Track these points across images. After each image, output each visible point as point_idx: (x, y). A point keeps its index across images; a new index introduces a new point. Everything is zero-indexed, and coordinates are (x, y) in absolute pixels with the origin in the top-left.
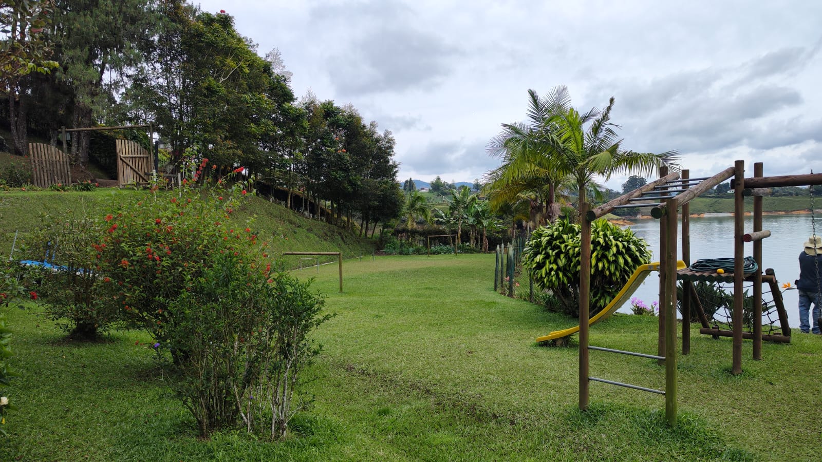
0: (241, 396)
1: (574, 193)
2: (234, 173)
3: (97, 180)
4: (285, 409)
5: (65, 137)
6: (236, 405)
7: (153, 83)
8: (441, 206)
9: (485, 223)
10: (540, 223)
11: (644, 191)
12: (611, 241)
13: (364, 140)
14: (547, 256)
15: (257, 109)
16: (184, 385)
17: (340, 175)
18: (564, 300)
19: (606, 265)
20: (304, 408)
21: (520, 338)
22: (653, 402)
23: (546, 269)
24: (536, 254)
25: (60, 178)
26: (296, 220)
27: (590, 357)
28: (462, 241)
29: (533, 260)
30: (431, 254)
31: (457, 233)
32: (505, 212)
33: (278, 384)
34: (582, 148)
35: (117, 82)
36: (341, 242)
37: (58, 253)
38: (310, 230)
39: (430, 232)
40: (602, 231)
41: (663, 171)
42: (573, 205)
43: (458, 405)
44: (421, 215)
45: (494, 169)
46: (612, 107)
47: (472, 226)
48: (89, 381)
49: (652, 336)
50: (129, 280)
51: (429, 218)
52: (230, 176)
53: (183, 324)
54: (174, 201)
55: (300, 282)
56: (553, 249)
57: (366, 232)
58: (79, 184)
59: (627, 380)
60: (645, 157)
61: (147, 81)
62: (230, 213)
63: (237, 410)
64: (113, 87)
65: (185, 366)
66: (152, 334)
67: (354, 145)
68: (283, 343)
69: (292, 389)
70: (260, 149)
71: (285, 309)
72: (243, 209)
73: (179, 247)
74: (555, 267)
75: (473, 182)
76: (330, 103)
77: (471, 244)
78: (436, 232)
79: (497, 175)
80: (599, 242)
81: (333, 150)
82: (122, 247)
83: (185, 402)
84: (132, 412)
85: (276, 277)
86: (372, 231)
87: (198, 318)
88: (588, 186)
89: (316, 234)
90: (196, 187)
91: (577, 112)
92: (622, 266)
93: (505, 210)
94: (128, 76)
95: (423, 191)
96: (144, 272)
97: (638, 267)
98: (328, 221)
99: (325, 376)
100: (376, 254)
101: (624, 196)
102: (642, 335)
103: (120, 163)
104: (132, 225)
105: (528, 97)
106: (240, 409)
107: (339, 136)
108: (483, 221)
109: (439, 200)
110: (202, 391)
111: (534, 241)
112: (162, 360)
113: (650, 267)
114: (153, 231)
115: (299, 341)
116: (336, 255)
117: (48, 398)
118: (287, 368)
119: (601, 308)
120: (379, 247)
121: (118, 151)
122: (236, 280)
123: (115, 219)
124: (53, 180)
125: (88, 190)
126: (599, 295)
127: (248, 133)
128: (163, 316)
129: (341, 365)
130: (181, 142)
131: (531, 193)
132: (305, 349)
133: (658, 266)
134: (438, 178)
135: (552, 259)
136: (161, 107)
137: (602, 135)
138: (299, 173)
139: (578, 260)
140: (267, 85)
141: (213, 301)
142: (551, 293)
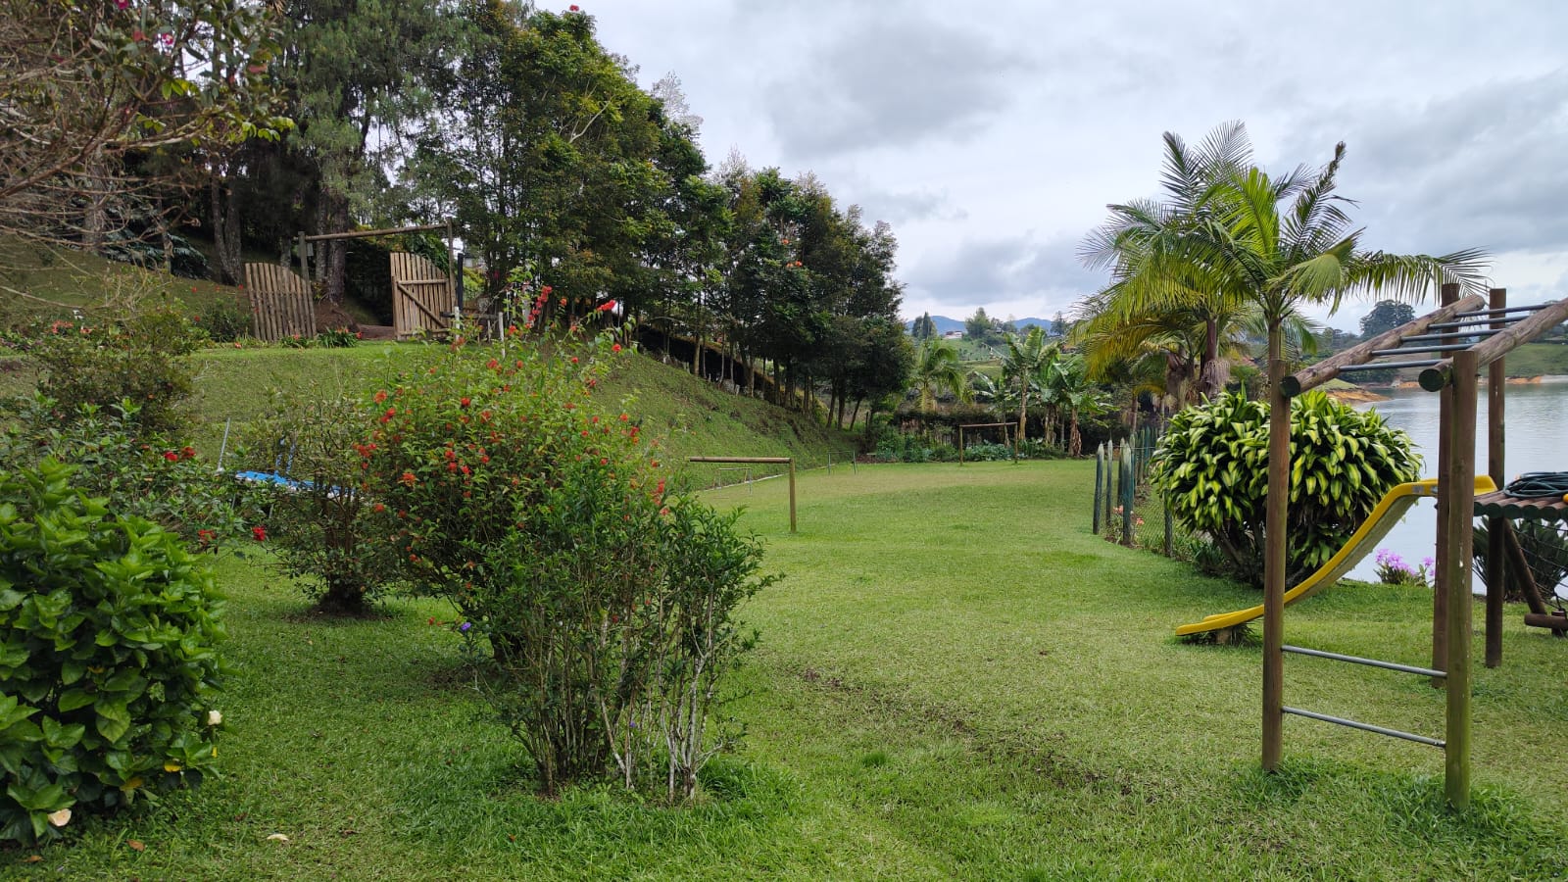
0: (615, 720)
1: (1258, 338)
2: (599, 311)
3: (359, 326)
4: (692, 748)
5: (304, 251)
6: (606, 736)
7: (453, 148)
8: (987, 366)
9: (1076, 399)
10: (1187, 399)
11: (1404, 335)
12: (1333, 435)
13: (837, 242)
14: (1201, 466)
15: (638, 190)
16: (513, 700)
17: (790, 310)
18: (1235, 553)
19: (1324, 484)
20: (728, 748)
21: (1144, 626)
22: (1420, 760)
23: (1198, 492)
24: (1178, 462)
25: (297, 325)
26: (710, 397)
27: (1286, 667)
28: (1028, 435)
29: (1171, 474)
30: (965, 460)
31: (1018, 420)
32: (1116, 378)
33: (679, 702)
34: (1275, 249)
35: (391, 149)
36: (792, 437)
37: (296, 459)
38: (735, 415)
39: (964, 419)
40: (1315, 415)
41: (1449, 293)
42: (1256, 361)
43: (1018, 754)
44: (947, 385)
45: (1093, 293)
46: (1341, 163)
47: (1050, 405)
48: (352, 687)
49: (1421, 628)
50: (416, 507)
51: (962, 391)
52: (592, 317)
53: (512, 589)
54: (493, 365)
55: (718, 516)
56: (1213, 452)
57: (840, 418)
58: (329, 335)
59: (1365, 715)
60: (1410, 262)
61: (441, 144)
62: (591, 386)
63: (607, 748)
64: (384, 157)
65: (514, 664)
66: (458, 606)
67: (817, 253)
68: (689, 626)
69: (705, 712)
70: (644, 264)
71: (692, 564)
72: (616, 377)
73: (503, 450)
74: (1216, 487)
75: (1052, 318)
76: (772, 174)
77: (1047, 441)
78: (977, 418)
79: (1101, 304)
80: (1308, 438)
81: (777, 263)
82: (404, 450)
83: (515, 730)
84: (425, 743)
85: (675, 505)
86: (851, 416)
87: (537, 578)
88: (1287, 324)
89: (746, 424)
90: (531, 338)
91: (1265, 175)
92: (1357, 485)
93: (1117, 373)
94: (408, 137)
95: (950, 337)
96: (442, 495)
97: (1390, 488)
98: (770, 397)
99: (766, 690)
100: (859, 460)
101: (1361, 346)
102: (1397, 625)
103: (397, 294)
104: (419, 409)
105: (1164, 147)
106: (613, 745)
107: (789, 236)
108: (1071, 395)
109: (982, 354)
110: (545, 710)
111: (1175, 435)
112: (475, 654)
113: (1417, 488)
114: (456, 420)
115: (718, 623)
116: (784, 462)
117: (285, 713)
118: (695, 673)
119: (1311, 571)
120: (865, 447)
121: (393, 274)
122: (605, 509)
123: (391, 398)
124: (285, 328)
125: (344, 344)
126: (1307, 544)
127: (623, 234)
128: (476, 573)
129: (793, 670)
130: (503, 255)
131: (1170, 340)
132: (729, 638)
133: (1433, 486)
134: (982, 312)
135: (1211, 472)
136: (467, 191)
137: (1316, 221)
138: (715, 308)
139: (1265, 474)
140: (656, 145)
141: (563, 548)
142: (1208, 538)
